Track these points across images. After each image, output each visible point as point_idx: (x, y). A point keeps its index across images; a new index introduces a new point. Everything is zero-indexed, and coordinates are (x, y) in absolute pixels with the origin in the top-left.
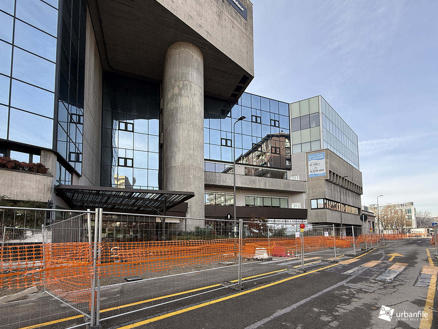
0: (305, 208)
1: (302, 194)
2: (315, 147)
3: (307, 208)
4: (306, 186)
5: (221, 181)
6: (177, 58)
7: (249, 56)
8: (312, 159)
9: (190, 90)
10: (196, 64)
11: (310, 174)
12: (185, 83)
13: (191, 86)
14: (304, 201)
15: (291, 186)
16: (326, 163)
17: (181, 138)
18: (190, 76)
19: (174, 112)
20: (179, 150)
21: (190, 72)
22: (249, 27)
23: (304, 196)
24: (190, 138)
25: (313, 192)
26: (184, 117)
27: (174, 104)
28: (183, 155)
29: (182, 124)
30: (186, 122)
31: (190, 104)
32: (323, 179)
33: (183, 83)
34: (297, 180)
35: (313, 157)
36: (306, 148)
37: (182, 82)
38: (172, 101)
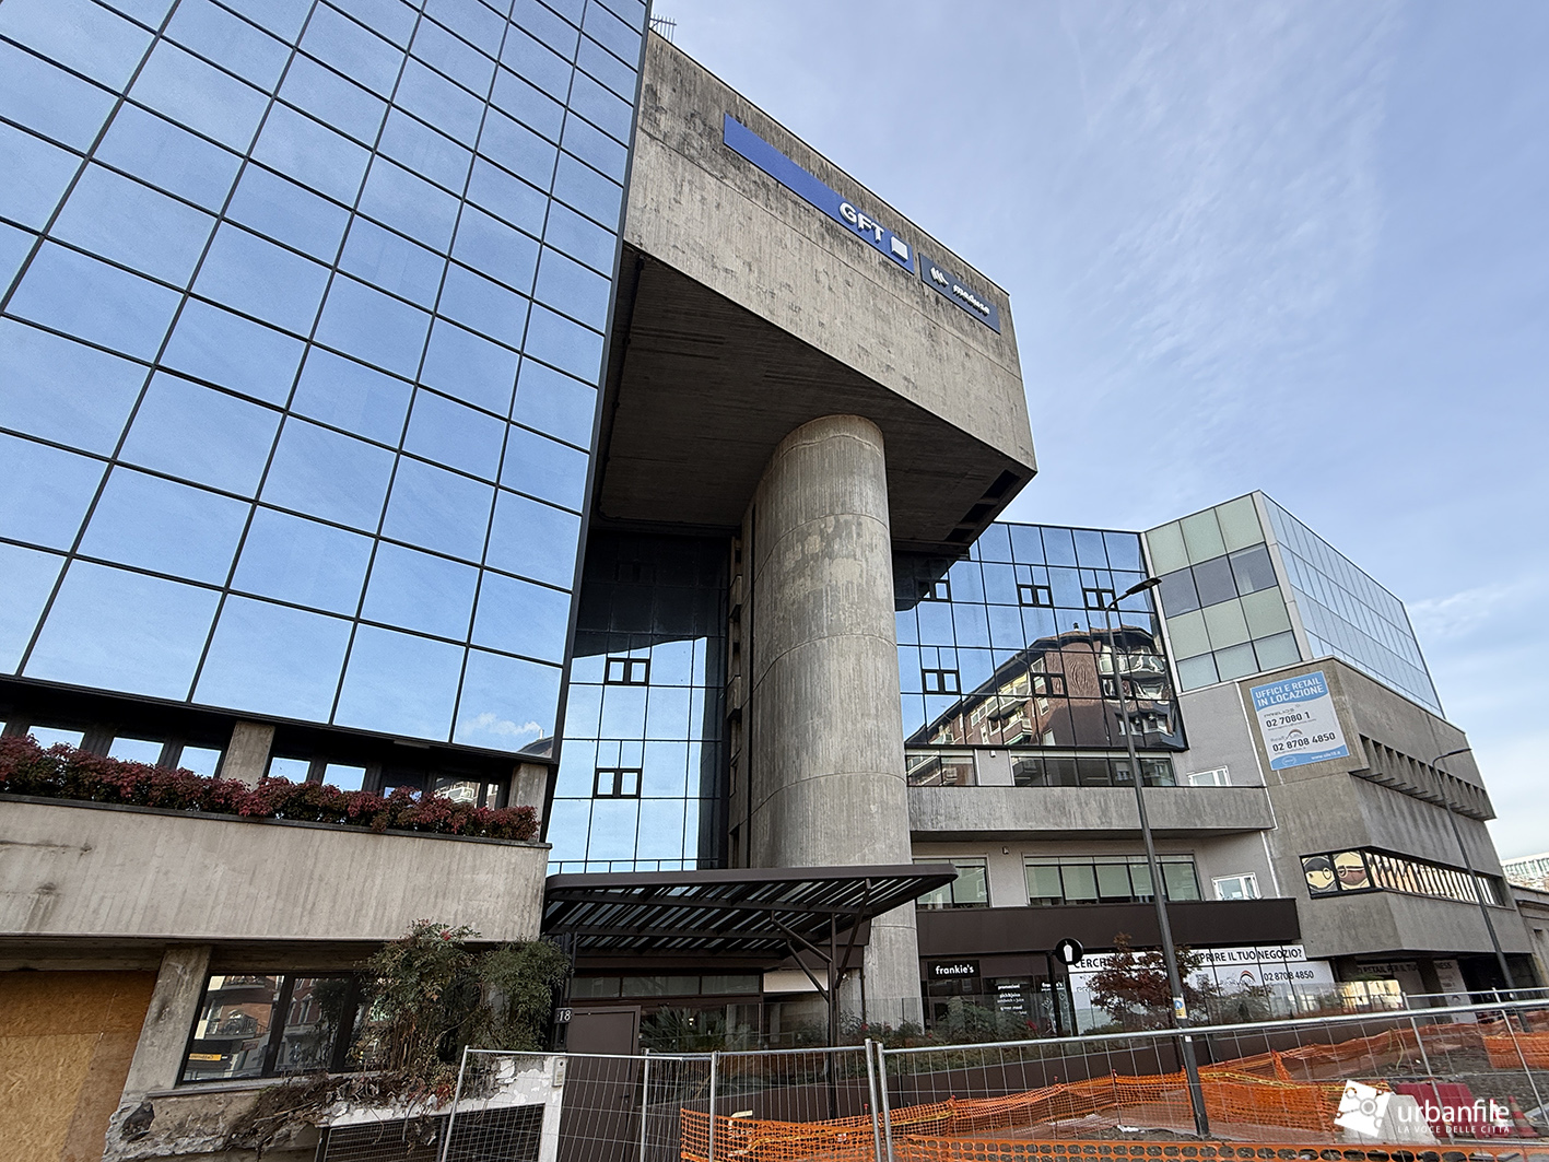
0: (1279, 897)
1: (1254, 838)
2: (1275, 656)
3: (1290, 891)
4: (1267, 804)
5: (941, 815)
6: (816, 460)
7: (1017, 419)
8: (1269, 701)
9: (859, 535)
10: (871, 465)
11: (1272, 756)
12: (842, 521)
13: (860, 524)
14: (1271, 868)
15: (1208, 809)
16: (1340, 710)
17: (835, 681)
18: (856, 498)
19: (810, 606)
20: (829, 724)
21: (857, 489)
22: (1007, 348)
23: (1265, 846)
24: (864, 680)
25: (1303, 825)
26: (843, 617)
27: (809, 583)
28: (842, 739)
29: (838, 640)
30: (851, 630)
31: (861, 576)
32: (1341, 769)
33: (837, 521)
34: (1218, 784)
35: (1274, 691)
36: (1238, 666)
37: (832, 517)
38: (802, 575)
